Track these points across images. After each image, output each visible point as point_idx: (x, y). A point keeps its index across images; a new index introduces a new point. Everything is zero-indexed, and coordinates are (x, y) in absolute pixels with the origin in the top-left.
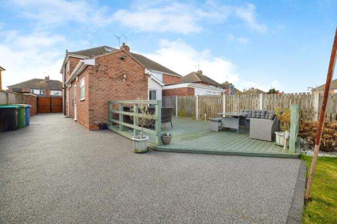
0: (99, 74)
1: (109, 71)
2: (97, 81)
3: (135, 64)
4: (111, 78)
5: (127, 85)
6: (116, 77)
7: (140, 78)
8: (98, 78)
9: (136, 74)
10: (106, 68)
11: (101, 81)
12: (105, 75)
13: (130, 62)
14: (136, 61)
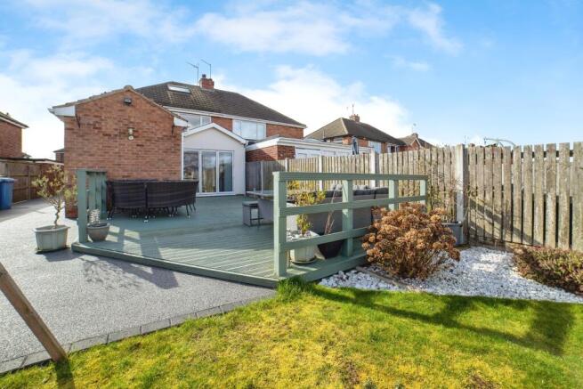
0: (84, 128)
1: (103, 124)
2: (80, 140)
3: (153, 111)
4: (107, 135)
5: (138, 145)
6: (116, 133)
7: (164, 133)
8: (82, 136)
9: (157, 128)
10: (98, 119)
11: (87, 140)
12: (96, 131)
13: (144, 108)
14: (155, 106)
